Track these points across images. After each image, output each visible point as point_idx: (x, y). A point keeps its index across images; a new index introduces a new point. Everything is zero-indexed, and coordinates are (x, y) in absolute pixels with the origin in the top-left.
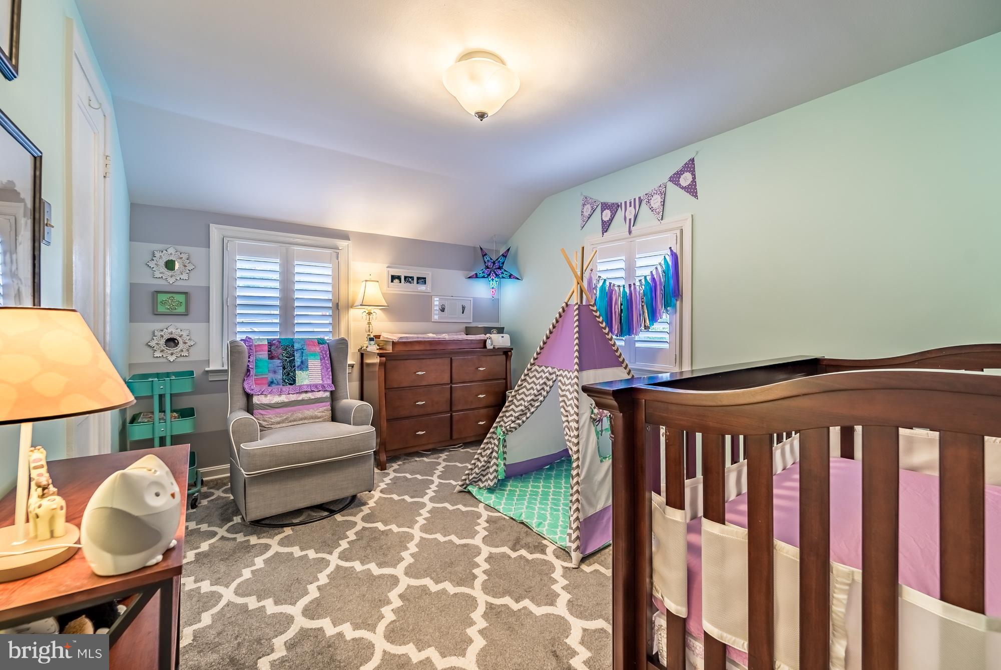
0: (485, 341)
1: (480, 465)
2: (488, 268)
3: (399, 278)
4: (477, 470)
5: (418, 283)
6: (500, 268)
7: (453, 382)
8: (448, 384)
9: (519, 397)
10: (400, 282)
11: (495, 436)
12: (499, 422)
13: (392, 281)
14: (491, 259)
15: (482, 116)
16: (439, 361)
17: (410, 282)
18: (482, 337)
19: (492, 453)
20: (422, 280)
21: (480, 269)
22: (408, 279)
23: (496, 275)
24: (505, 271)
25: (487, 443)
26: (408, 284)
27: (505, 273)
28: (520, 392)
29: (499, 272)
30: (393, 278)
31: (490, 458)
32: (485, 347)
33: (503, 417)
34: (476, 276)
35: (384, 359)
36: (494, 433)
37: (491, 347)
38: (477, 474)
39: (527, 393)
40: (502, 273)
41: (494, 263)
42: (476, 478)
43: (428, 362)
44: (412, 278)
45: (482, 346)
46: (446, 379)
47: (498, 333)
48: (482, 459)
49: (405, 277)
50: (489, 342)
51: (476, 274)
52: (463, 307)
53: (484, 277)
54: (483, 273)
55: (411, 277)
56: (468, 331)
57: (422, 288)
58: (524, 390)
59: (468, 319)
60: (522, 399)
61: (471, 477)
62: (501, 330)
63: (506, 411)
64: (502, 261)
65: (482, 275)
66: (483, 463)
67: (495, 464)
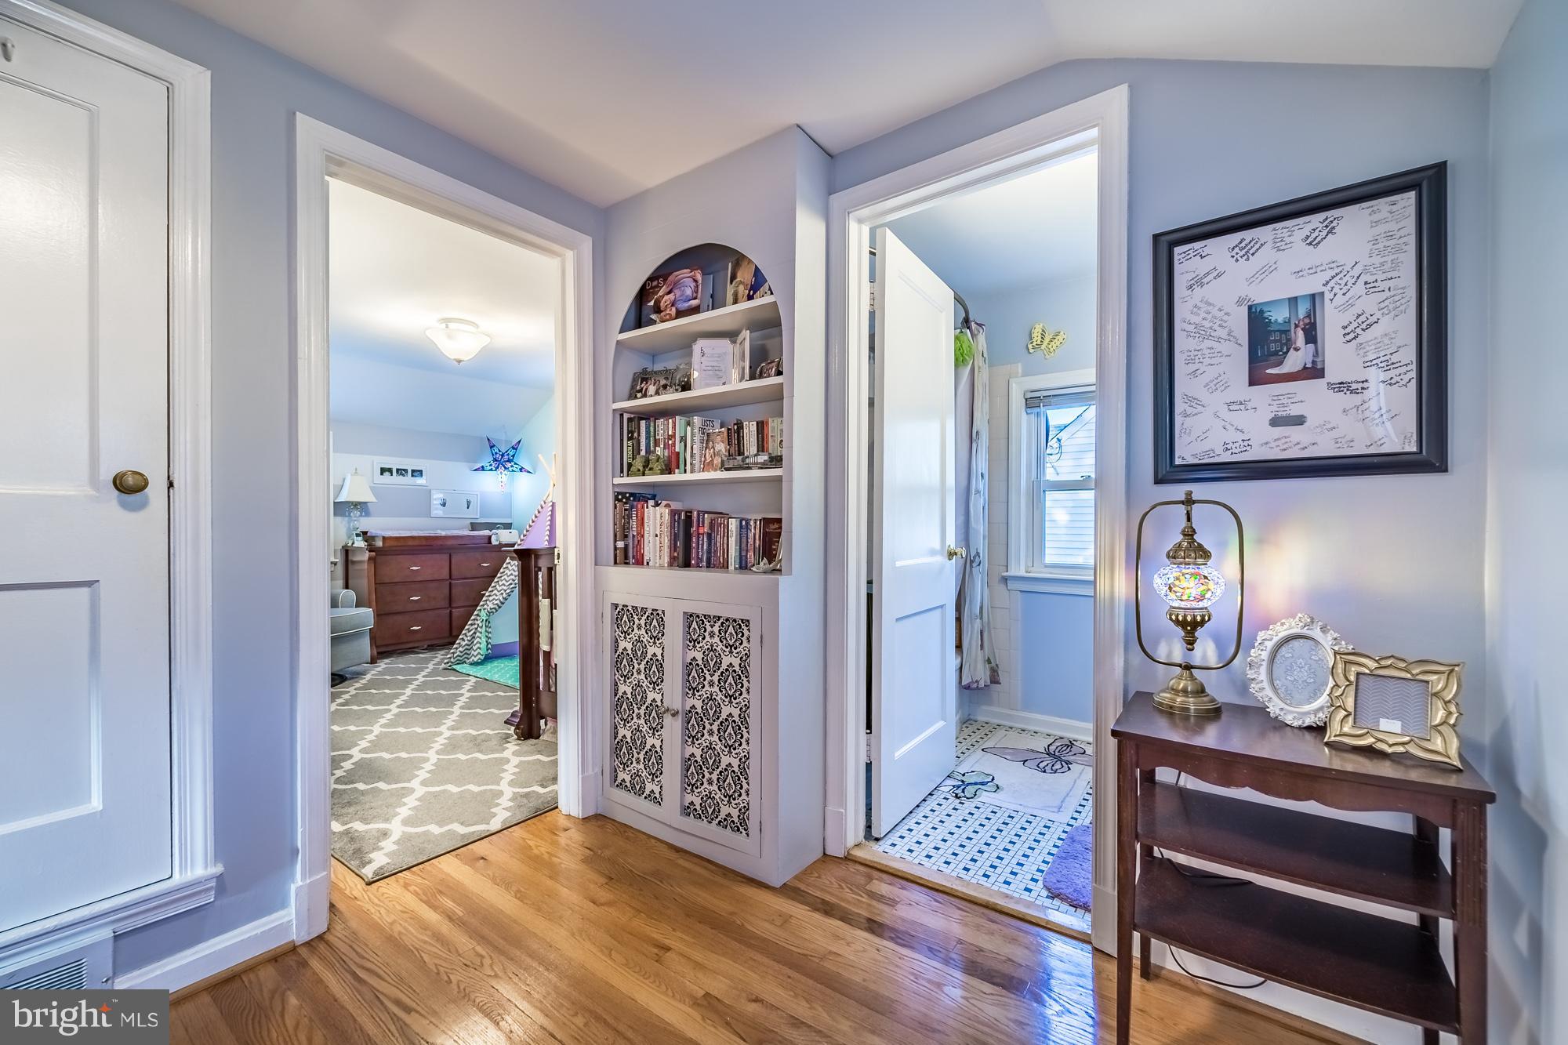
0: (490, 537)
1: (464, 643)
2: (496, 461)
3: (390, 470)
4: (461, 649)
5: (412, 476)
6: (509, 461)
7: (453, 577)
8: (447, 580)
9: (501, 583)
10: (392, 475)
11: (478, 618)
12: (483, 605)
13: (382, 474)
14: (500, 451)
15: (459, 361)
16: (437, 556)
17: (403, 475)
18: (486, 532)
19: (475, 633)
20: (416, 473)
21: (487, 460)
22: (401, 472)
23: (505, 468)
24: (515, 464)
25: (472, 625)
26: (401, 477)
27: (515, 466)
28: (503, 578)
29: (508, 465)
30: (383, 471)
31: (474, 637)
32: (490, 542)
33: (486, 600)
34: (483, 469)
35: (374, 554)
36: (478, 615)
37: (497, 543)
38: (461, 652)
39: (507, 579)
40: (512, 466)
41: (503, 455)
42: (461, 657)
43: (423, 557)
44: (406, 471)
45: (486, 541)
46: (445, 574)
47: (504, 529)
48: (466, 639)
49: (398, 470)
50: (493, 539)
51: (483, 467)
52: (468, 502)
53: (491, 470)
54: (491, 465)
55: (404, 470)
56: (474, 527)
57: (420, 481)
58: (506, 577)
59: (475, 515)
60: (503, 585)
61: (455, 655)
62: (508, 526)
63: (490, 596)
64: (511, 454)
65: (489, 468)
66: (466, 642)
67: (478, 642)
